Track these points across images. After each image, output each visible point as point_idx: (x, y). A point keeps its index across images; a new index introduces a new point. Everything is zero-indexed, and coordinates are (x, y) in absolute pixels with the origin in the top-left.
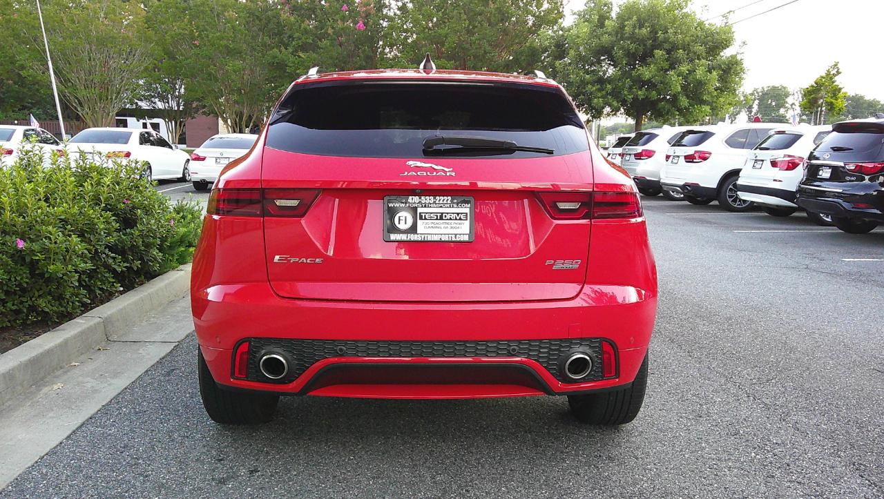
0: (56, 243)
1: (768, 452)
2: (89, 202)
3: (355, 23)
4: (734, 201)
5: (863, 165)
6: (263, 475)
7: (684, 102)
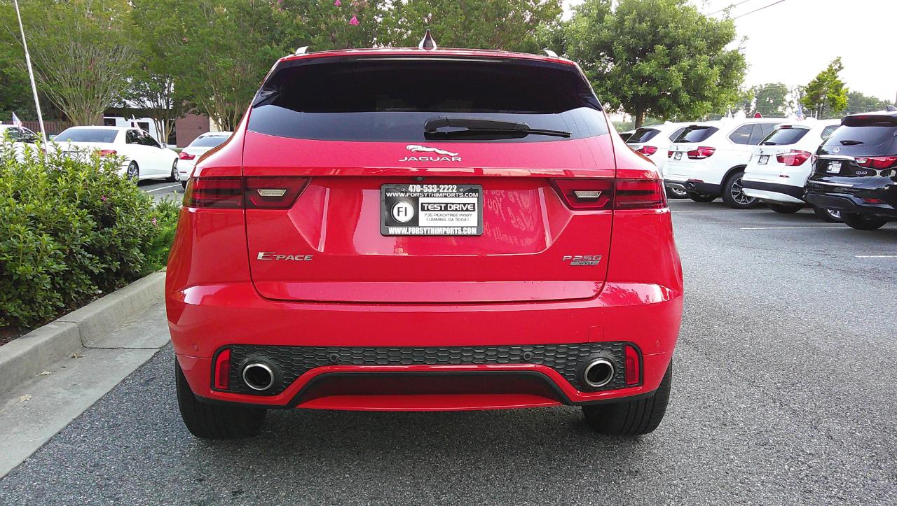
0: (25, 242)
1: (803, 463)
2: (63, 198)
3: (349, 18)
4: (739, 198)
5: (875, 159)
6: (247, 497)
7: (685, 98)
